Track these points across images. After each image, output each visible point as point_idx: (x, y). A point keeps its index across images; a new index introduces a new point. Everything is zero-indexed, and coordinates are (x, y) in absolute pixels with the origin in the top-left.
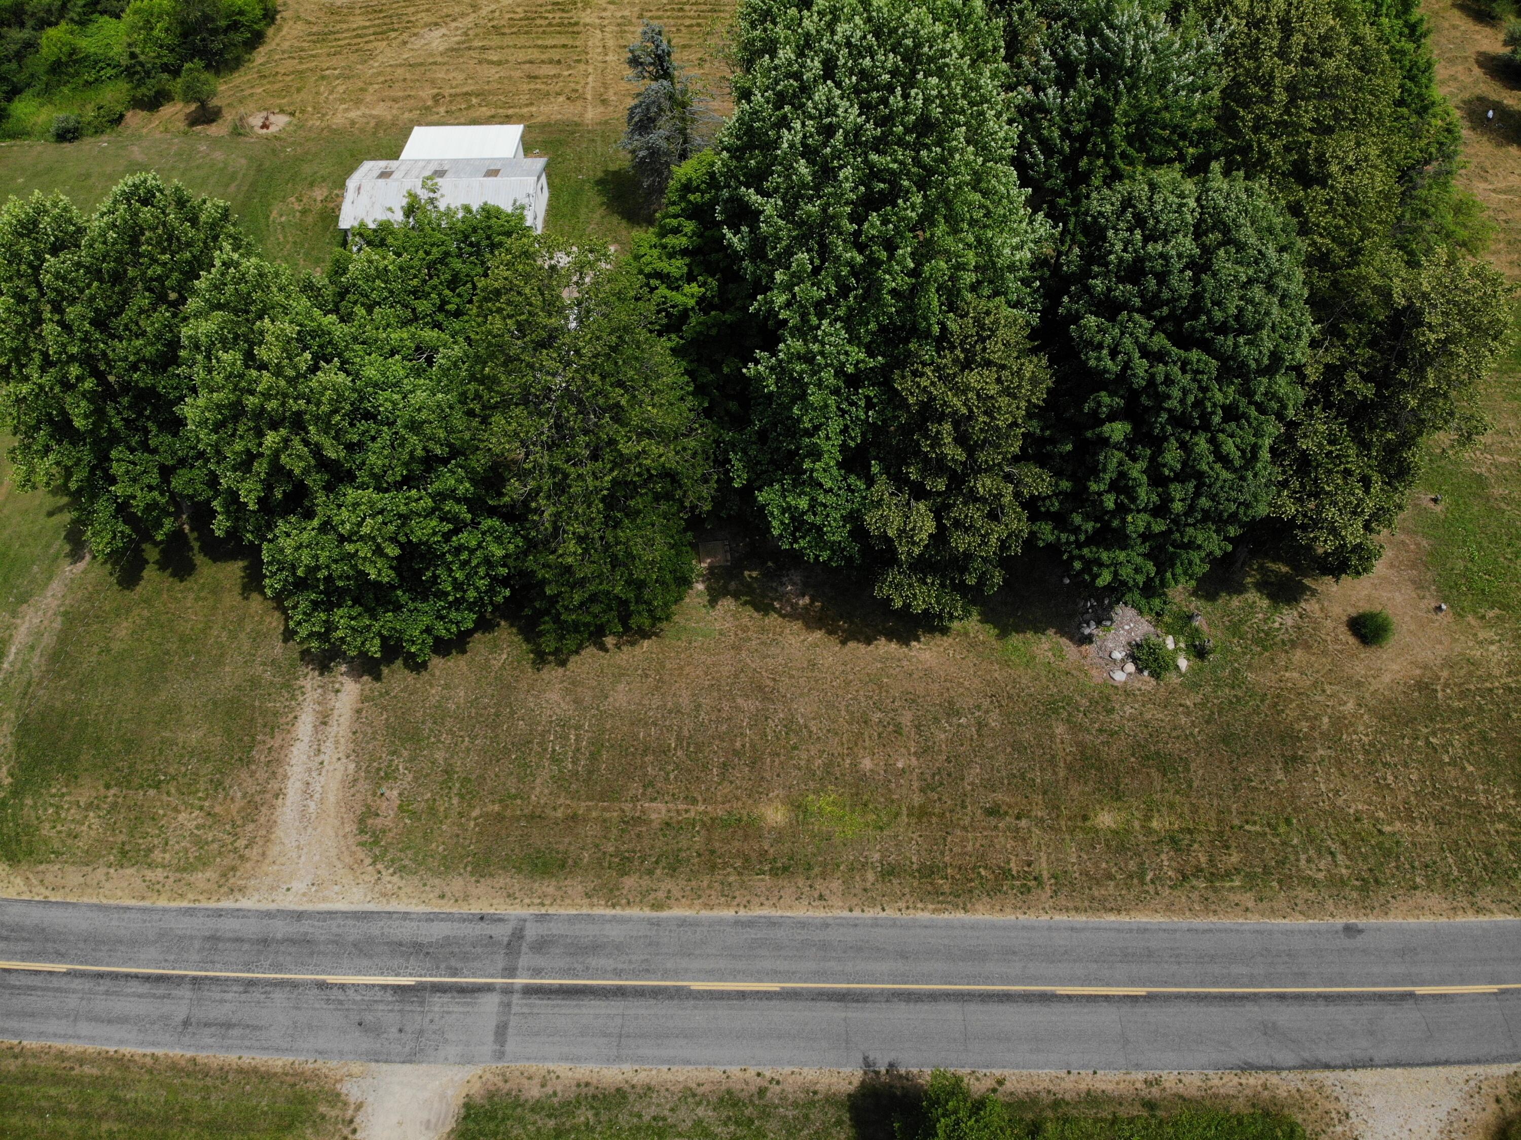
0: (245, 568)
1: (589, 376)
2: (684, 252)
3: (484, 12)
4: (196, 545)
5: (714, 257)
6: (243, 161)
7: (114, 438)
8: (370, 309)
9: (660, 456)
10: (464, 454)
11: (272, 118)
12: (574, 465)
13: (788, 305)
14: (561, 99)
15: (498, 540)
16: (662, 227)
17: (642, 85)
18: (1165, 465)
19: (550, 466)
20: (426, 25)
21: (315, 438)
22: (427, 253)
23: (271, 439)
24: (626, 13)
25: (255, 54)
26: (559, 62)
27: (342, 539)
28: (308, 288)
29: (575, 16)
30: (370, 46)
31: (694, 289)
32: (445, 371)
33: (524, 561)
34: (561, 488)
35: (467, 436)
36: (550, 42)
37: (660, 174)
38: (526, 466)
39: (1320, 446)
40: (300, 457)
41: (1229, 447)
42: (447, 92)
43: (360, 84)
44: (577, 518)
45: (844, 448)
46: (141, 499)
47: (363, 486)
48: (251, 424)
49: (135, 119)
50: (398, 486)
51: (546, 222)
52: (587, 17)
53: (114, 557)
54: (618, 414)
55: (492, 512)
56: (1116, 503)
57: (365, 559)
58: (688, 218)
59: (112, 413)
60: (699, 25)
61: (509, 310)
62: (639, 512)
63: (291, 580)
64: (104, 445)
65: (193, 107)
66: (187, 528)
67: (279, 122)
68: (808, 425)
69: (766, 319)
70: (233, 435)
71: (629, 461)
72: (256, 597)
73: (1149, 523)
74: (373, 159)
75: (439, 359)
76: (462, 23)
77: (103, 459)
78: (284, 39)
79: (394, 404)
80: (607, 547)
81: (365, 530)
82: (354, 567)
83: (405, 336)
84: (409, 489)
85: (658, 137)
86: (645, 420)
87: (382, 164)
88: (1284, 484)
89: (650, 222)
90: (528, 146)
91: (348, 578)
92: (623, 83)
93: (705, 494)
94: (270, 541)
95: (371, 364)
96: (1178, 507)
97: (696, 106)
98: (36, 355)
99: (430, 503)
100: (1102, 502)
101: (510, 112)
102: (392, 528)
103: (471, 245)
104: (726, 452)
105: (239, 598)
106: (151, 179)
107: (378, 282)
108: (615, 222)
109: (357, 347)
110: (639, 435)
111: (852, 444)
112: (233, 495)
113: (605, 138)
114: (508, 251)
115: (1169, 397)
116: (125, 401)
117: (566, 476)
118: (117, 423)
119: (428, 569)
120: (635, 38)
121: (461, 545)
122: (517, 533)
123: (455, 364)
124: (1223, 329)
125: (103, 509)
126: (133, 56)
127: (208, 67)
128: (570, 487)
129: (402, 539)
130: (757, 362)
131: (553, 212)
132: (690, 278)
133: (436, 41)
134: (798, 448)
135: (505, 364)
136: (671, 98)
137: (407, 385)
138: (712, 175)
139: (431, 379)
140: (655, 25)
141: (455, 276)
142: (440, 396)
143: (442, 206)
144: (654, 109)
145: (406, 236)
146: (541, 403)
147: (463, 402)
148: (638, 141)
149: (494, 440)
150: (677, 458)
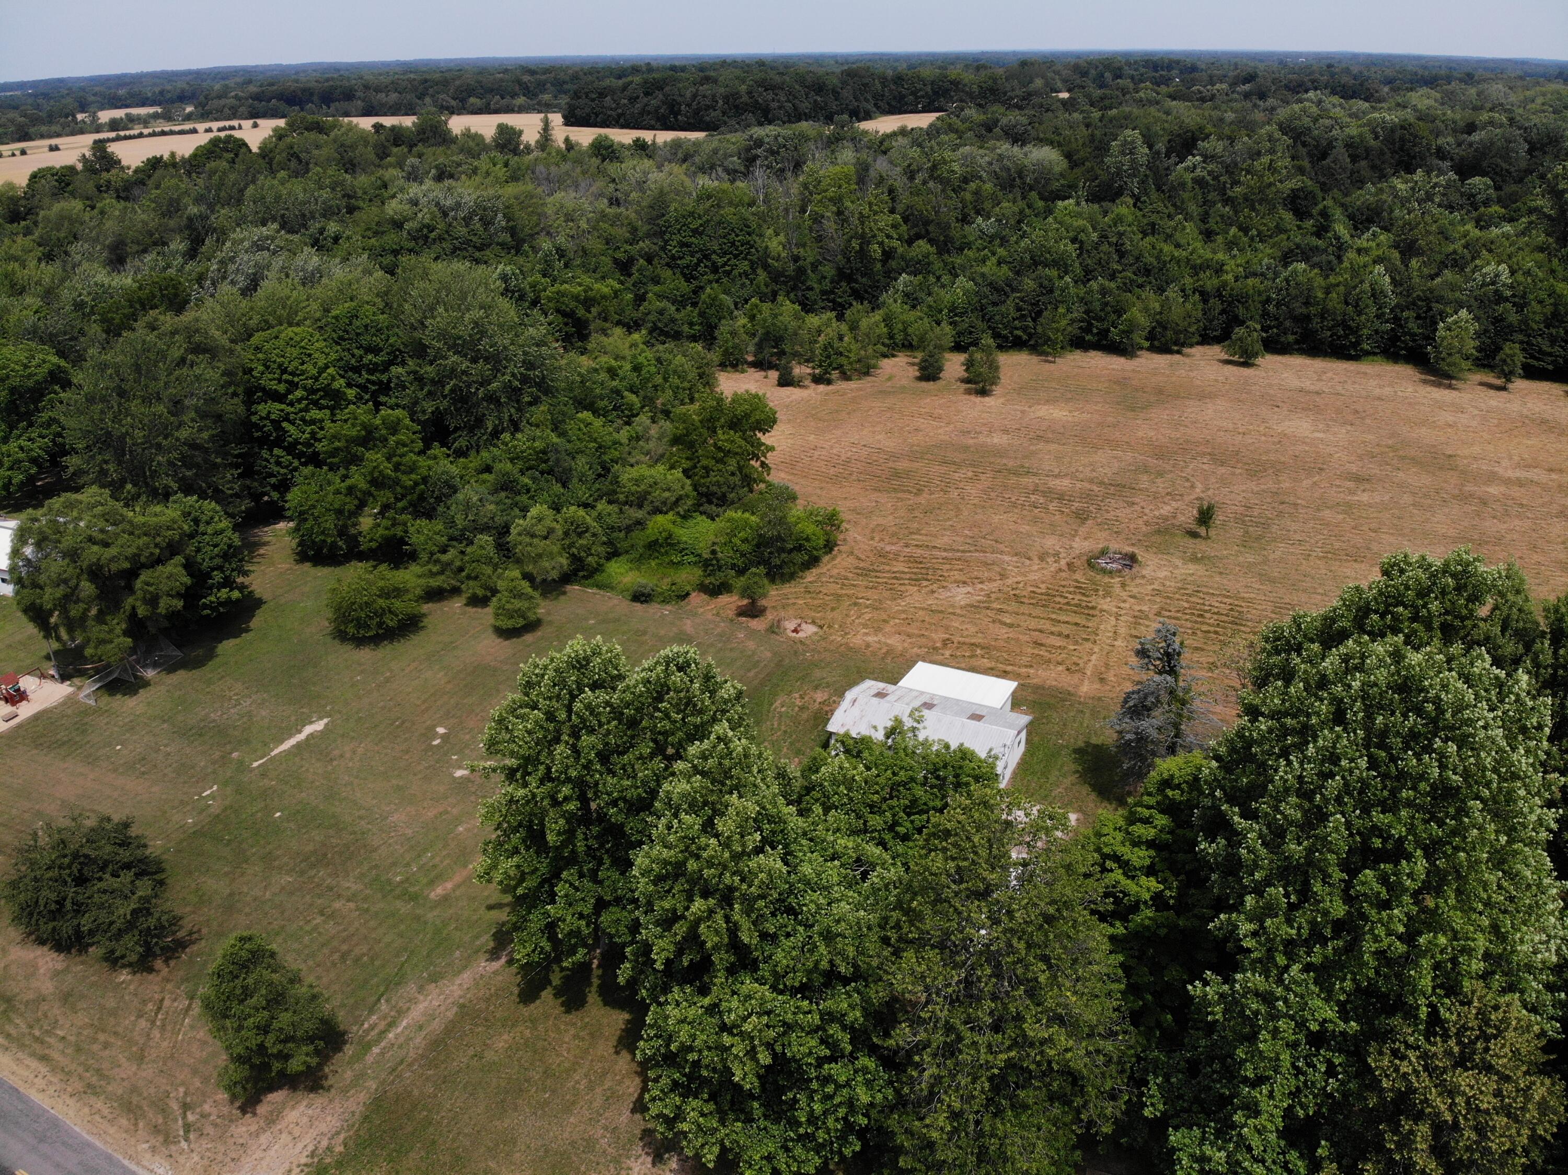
0: (628, 1022)
1: (1015, 942)
2: (1150, 844)
3: (1009, 581)
4: (596, 982)
5: (1181, 857)
6: (769, 655)
7: (573, 860)
8: (826, 810)
9: (1067, 1050)
10: (866, 980)
11: (804, 626)
12: (972, 1029)
13: (1255, 934)
14: (1060, 668)
15: (869, 1084)
16: (1132, 813)
17: (1144, 676)
19: (947, 1022)
20: (956, 581)
21: (736, 917)
22: (894, 774)
23: (698, 905)
24: (1145, 608)
25: (807, 573)
26: (1068, 636)
27: (724, 1028)
28: (781, 775)
29: (1093, 601)
30: (903, 588)
31: (1153, 884)
32: (874, 891)
33: (888, 1117)
35: (875, 962)
36: (1064, 618)
37: (1143, 759)
38: (922, 1015)
40: (717, 932)
42: (956, 639)
43: (885, 617)
44: (957, 1090)
45: (1288, 1113)
46: (570, 923)
47: (761, 981)
48: (686, 886)
49: (697, 599)
50: (793, 991)
51: (1015, 774)
52: (1106, 604)
53: (526, 968)
54: (1033, 990)
55: (873, 1050)
57: (736, 1056)
58: (1162, 812)
59: (581, 837)
60: (1216, 633)
61: (954, 852)
62: (1025, 1107)
63: (663, 1051)
64: (561, 863)
65: (745, 602)
66: (596, 962)
67: (809, 630)
68: (1250, 1074)
69: (1226, 940)
70: (669, 891)
71: (1032, 1045)
72: (625, 1055)
74: (875, 679)
75: (874, 877)
76: (988, 586)
77: (555, 875)
78: (834, 567)
79: (819, 907)
80: (980, 1134)
81: (747, 1027)
82: (723, 1061)
83: (850, 845)
84: (803, 998)
85: (1150, 725)
86: (1061, 1005)
87: (881, 685)
89: (1122, 802)
90: (1016, 702)
91: (714, 1070)
92: (1126, 668)
93: (1108, 1113)
94: (660, 1004)
95: (810, 861)
97: (1197, 704)
98: (542, 767)
99: (817, 1021)
101: (1009, 668)
102: (772, 1034)
103: (938, 778)
104: (1146, 1072)
105: (612, 1050)
106: (692, 652)
107: (842, 788)
108: (1084, 793)
109: (804, 842)
110: (1050, 1021)
111: (1301, 1113)
112: (647, 949)
113: (1094, 714)
114: (969, 795)
116: (595, 830)
117: (960, 1039)
118: (580, 846)
119: (791, 1090)
120: (1149, 631)
121: (830, 1076)
122: (890, 1083)
123: (886, 886)
125: (536, 921)
126: (714, 552)
127: (767, 574)
128: (960, 1052)
129: (778, 1049)
130: (1206, 983)
131: (1024, 766)
132: (1150, 871)
133: (961, 595)
134: (1233, 1096)
135: (934, 903)
136: (1172, 692)
137: (836, 892)
138: (1196, 779)
139: (860, 893)
140: (1171, 624)
141: (914, 802)
142: (862, 913)
143: (921, 737)
144: (1151, 699)
145: (881, 754)
146: (958, 953)
147: (882, 927)
148: (1128, 724)
149: (899, 977)
150: (1087, 1060)
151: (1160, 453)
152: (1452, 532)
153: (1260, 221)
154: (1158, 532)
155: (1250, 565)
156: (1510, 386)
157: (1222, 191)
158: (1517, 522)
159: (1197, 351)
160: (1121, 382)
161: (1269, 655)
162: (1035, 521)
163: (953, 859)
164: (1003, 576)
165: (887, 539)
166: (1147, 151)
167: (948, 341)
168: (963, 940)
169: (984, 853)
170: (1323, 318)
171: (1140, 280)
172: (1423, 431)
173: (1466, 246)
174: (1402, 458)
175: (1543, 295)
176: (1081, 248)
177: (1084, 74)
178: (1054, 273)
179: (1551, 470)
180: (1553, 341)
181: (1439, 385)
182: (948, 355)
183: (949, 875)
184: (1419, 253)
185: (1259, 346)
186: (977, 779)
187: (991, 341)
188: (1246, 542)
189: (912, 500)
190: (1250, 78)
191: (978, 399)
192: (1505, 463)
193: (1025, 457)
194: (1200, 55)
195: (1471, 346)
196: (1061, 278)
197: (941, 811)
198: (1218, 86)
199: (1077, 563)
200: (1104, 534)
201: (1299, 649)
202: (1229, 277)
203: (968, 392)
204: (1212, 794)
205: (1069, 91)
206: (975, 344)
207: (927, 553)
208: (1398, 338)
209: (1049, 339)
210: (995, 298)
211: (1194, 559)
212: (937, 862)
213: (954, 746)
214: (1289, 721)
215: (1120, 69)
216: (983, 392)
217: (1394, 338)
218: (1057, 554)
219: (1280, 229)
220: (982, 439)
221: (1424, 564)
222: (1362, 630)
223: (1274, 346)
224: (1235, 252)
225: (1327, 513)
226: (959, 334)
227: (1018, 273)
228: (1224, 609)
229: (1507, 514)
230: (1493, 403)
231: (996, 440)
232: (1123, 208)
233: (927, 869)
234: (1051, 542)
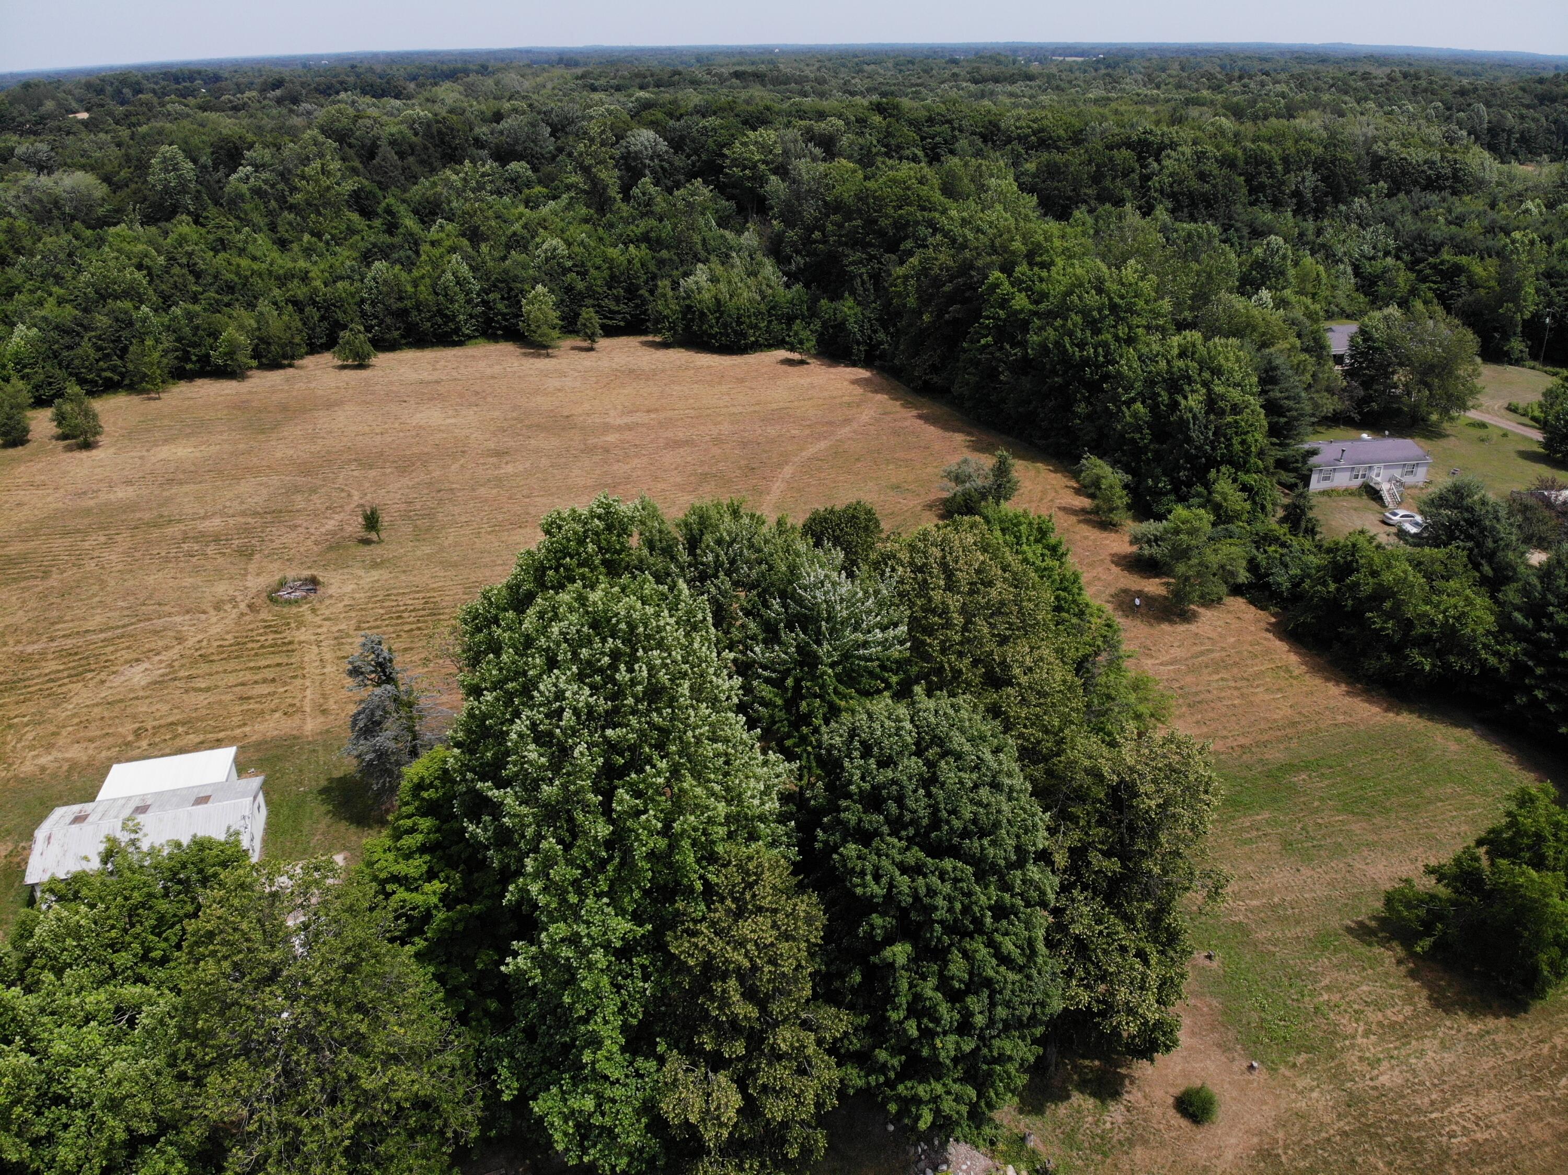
1: (321, 1008)
2: (423, 849)
3: (190, 642)
5: (454, 849)
8: (59, 972)
9: (413, 1083)
10: (175, 1127)
12: (308, 1115)
13: (545, 890)
14: (277, 715)
16: (396, 829)
17: (364, 693)
18: (952, 978)
19: (280, 1122)
20: (126, 662)
22: (126, 899)
24: (343, 627)
26: (273, 680)
29: (288, 635)
30: (64, 689)
31: (437, 886)
32: (149, 1032)
34: (293, 1148)
35: (179, 1104)
36: (263, 663)
37: (390, 773)
38: (251, 1129)
39: (1090, 927)
41: (1008, 945)
42: (150, 724)
43: (53, 729)
45: (625, 1029)
51: (265, 842)
52: (302, 635)
54: (358, 1045)
56: (919, 1028)
58: (424, 815)
60: (419, 629)
61: (224, 950)
62: (391, 1158)
68: (581, 1013)
69: (519, 904)
71: (375, 1098)
73: (957, 1043)
74: (66, 804)
75: (143, 1020)
76: (166, 656)
79: (90, 1080)
83: (102, 997)
85: (385, 739)
86: (390, 1044)
87: (76, 809)
88: (1069, 974)
89: (383, 823)
90: (241, 767)
92: (344, 692)
93: (469, 1118)
95: (61, 1037)
96: (980, 1020)
97: (423, 702)
100: (905, 1030)
101: (221, 735)
103: (180, 882)
104: (491, 1061)
107: (68, 941)
108: (343, 829)
109: (45, 1019)
110: (385, 1065)
111: (635, 1022)
113: (327, 747)
114: (222, 885)
115: (936, 908)
117: (298, 1131)
120: (354, 647)
123: (161, 1022)
124: (965, 834)
128: (304, 1144)
131: (272, 830)
132: (431, 875)
133: (138, 676)
134: (574, 1040)
135: (221, 1013)
136: (396, 700)
137: (105, 1055)
138: (446, 771)
139: (133, 1043)
140: (374, 635)
141: (161, 919)
142: (143, 1061)
143: (145, 846)
144: (379, 713)
145: (103, 883)
146: (266, 1049)
147: (172, 1065)
148: (364, 745)
149: (210, 1104)
150: (433, 1081)
151: (305, 469)
152: (590, 482)
153: (331, 225)
154: (330, 548)
155: (429, 557)
156: (596, 346)
157: (282, 200)
158: (636, 461)
159: (309, 361)
160: (241, 406)
161: (472, 635)
162: (197, 570)
163: (225, 958)
164: (180, 639)
165: (25, 639)
166: (191, 165)
167: (26, 397)
168: (267, 1033)
169: (257, 936)
170: (420, 311)
171: (226, 299)
172: (539, 399)
173: (525, 227)
174: (529, 427)
175: (598, 261)
176: (150, 274)
177: (100, 91)
178: (127, 305)
179: (648, 411)
180: (617, 299)
181: (539, 356)
182: (30, 414)
183: (227, 976)
184: (486, 240)
185: (368, 347)
186: (224, 865)
187: (77, 389)
188: (419, 535)
189: (41, 586)
190: (278, 84)
191: (84, 454)
192: (612, 413)
193: (160, 506)
194: (220, 64)
195: (554, 316)
196: (138, 308)
197: (195, 915)
198: (247, 94)
199: (258, 601)
200: (277, 565)
201: (496, 621)
202: (318, 283)
203: (69, 449)
204: (464, 780)
205: (87, 110)
206: (60, 394)
207: (80, 641)
208: (492, 320)
209: (145, 375)
210: (67, 340)
211: (375, 565)
212: (209, 969)
213: (185, 841)
214: (510, 685)
215: (138, 83)
216: (87, 446)
217: (488, 321)
218: (233, 599)
219: (352, 231)
220: (103, 497)
221: (575, 517)
222: (543, 587)
223: (383, 345)
224: (315, 258)
225: (482, 491)
226: (37, 387)
227: (86, 310)
228: (419, 604)
229: (627, 456)
230: (587, 363)
231: (120, 495)
232: (183, 226)
233: (200, 982)
234: (222, 589)
